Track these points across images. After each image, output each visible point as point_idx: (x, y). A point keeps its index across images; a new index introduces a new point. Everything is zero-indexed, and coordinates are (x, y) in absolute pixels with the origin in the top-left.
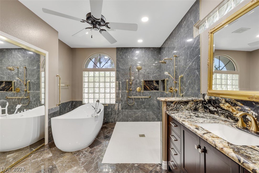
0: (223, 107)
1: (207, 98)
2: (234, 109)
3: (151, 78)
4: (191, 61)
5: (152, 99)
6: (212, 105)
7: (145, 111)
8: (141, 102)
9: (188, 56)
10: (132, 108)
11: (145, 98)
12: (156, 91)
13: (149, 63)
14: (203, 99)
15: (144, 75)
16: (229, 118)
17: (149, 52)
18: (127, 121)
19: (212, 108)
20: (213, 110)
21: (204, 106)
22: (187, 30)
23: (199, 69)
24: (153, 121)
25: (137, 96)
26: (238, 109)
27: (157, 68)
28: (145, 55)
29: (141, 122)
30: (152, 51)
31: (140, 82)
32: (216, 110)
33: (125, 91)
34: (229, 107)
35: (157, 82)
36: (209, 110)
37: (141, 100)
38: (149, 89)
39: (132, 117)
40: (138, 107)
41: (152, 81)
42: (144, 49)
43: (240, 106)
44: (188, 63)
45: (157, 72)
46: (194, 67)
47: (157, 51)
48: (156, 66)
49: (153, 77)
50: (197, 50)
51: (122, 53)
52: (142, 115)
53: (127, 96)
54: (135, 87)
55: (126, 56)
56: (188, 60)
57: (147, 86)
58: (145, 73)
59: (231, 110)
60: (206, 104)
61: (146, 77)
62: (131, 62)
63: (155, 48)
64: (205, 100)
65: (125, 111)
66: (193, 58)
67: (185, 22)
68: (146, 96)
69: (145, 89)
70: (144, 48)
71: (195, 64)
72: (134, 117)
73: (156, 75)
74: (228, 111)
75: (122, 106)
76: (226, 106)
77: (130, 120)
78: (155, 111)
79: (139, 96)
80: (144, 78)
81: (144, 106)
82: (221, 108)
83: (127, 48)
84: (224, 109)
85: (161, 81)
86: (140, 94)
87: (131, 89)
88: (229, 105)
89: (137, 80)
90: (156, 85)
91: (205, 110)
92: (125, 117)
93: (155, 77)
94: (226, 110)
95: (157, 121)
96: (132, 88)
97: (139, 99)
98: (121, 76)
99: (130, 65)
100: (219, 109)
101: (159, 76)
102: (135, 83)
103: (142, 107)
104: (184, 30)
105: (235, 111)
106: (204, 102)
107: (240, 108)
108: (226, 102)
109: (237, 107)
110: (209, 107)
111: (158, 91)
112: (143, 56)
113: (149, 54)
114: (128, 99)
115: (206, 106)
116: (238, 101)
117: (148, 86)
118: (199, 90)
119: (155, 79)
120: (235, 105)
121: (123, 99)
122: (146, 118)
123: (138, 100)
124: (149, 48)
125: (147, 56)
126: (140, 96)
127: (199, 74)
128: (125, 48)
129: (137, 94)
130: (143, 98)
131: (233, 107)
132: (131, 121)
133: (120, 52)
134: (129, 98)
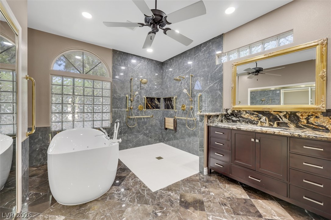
0: (244, 117)
1: (229, 112)
2: (252, 117)
3: (154, 95)
4: (213, 83)
5: (154, 118)
6: (234, 116)
7: (147, 133)
8: (143, 123)
9: (208, 77)
10: (132, 131)
11: (147, 118)
12: (158, 109)
13: (151, 77)
14: (226, 113)
15: (147, 91)
16: (249, 123)
17: (152, 65)
18: (127, 149)
19: (234, 119)
20: (236, 120)
21: (226, 118)
22: (208, 56)
23: (221, 90)
24: (155, 143)
25: (138, 115)
26: (255, 116)
27: (159, 85)
28: (148, 67)
29: (142, 146)
30: (154, 64)
31: (142, 99)
32: (238, 119)
33: (124, 109)
34: (249, 116)
35: (159, 99)
36: (232, 120)
37: (143, 120)
38: (151, 107)
39: (133, 142)
40: (140, 129)
41: (154, 98)
42: (147, 60)
43: (256, 114)
44: (209, 84)
45: (159, 89)
46: (215, 87)
47: (160, 65)
48: (158, 82)
49: (155, 93)
50: (220, 75)
51: (121, 58)
52: (144, 138)
53: (126, 116)
54: (137, 104)
55: (126, 63)
56: (208, 82)
57: (148, 104)
58: (147, 88)
59: (250, 118)
60: (228, 117)
61: (148, 93)
62: (132, 73)
63: (158, 61)
64: (228, 113)
65: (123, 136)
66: (214, 81)
67: (205, 48)
68: (148, 116)
69: (147, 107)
70: (147, 58)
71: (217, 86)
72: (135, 142)
73: (158, 92)
74: (248, 119)
75: (120, 130)
76: (246, 116)
77: (130, 146)
78: (157, 132)
79: (140, 116)
80: (146, 94)
81: (146, 127)
82: (243, 118)
83: (128, 53)
84: (245, 118)
85: (163, 99)
86: (142, 114)
87: (132, 107)
88: (249, 115)
89: (138, 96)
90: (157, 103)
91: (228, 121)
92: (124, 144)
93: (157, 94)
94: (246, 118)
95: (159, 143)
96: (133, 105)
97: (141, 118)
98: (118, 89)
99: (130, 76)
100: (241, 118)
101: (161, 93)
102: (137, 99)
103: (144, 128)
104: (204, 54)
105: (253, 118)
106: (227, 115)
107: (256, 116)
108: (247, 113)
109: (254, 116)
110: (231, 118)
111: (160, 110)
112: (145, 68)
113: (151, 67)
114: (128, 120)
115: (228, 118)
116: (254, 111)
117: (150, 104)
118: (221, 106)
119: (157, 96)
120: (253, 114)
121: (122, 120)
122: (149, 141)
123: (140, 120)
124: (152, 60)
125: (150, 69)
126: (142, 116)
127: (222, 94)
128: (124, 53)
129: (138, 113)
130: (146, 117)
131: (251, 116)
132: (131, 148)
133: (118, 57)
134: (129, 118)
